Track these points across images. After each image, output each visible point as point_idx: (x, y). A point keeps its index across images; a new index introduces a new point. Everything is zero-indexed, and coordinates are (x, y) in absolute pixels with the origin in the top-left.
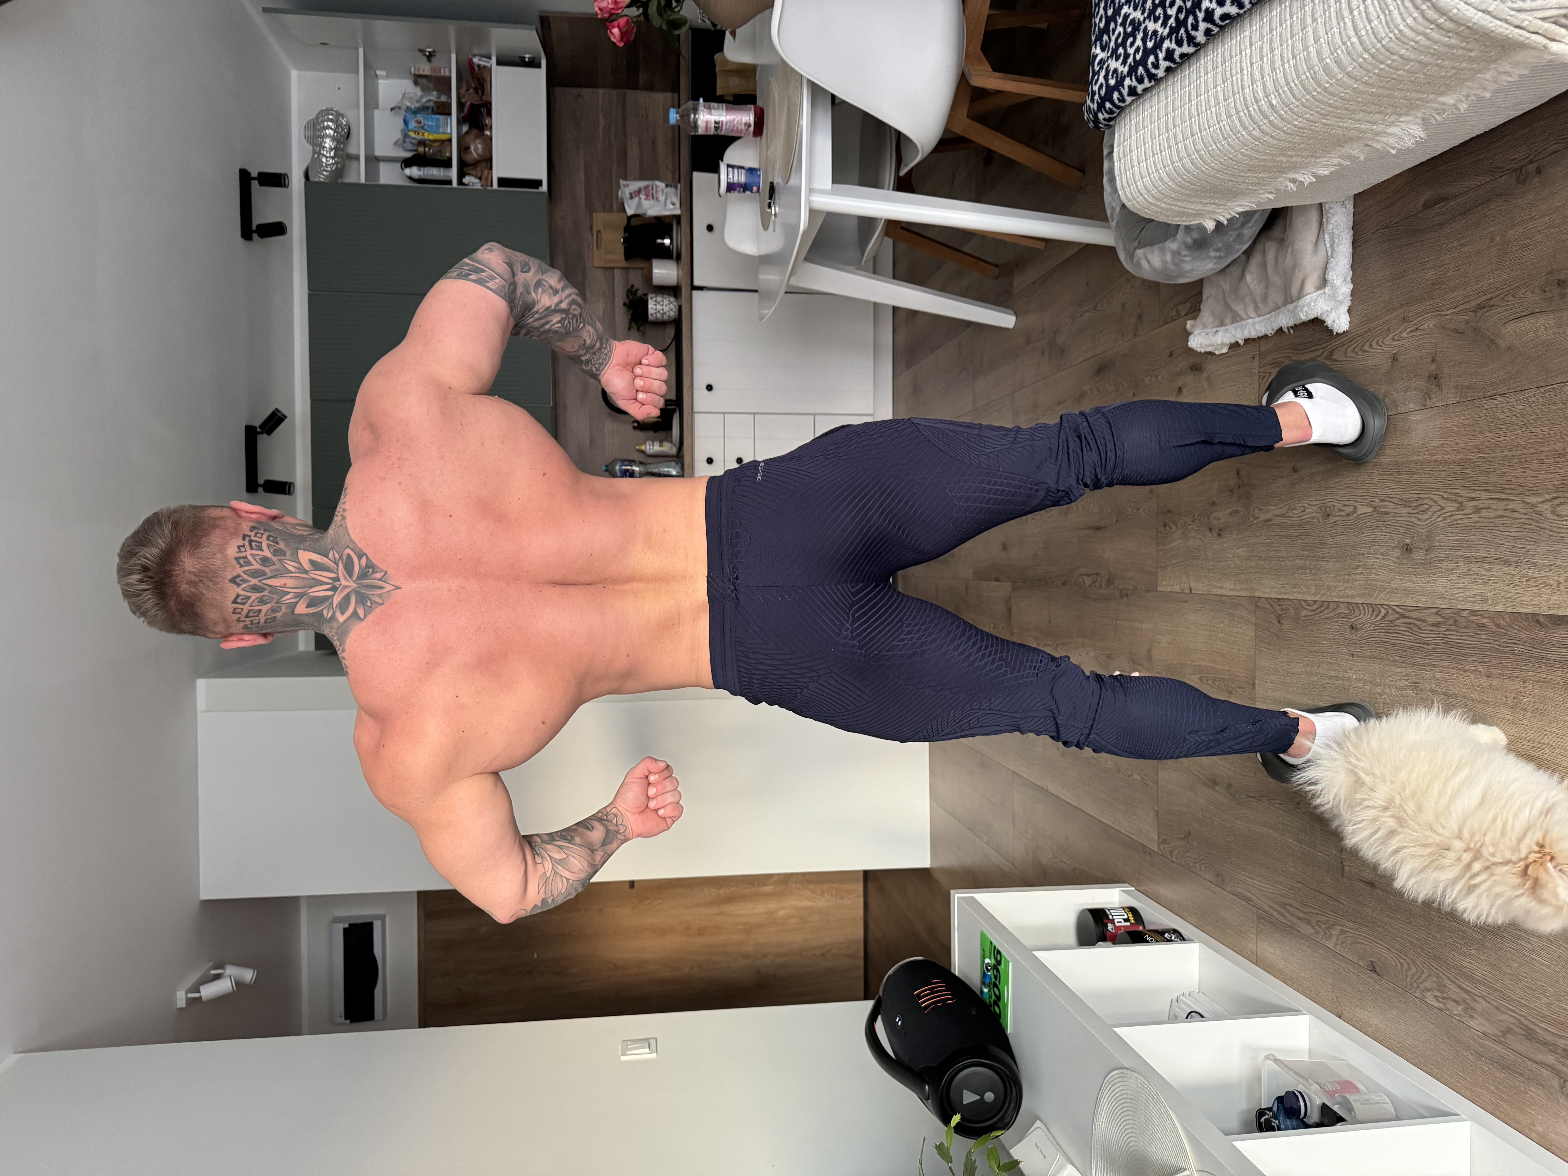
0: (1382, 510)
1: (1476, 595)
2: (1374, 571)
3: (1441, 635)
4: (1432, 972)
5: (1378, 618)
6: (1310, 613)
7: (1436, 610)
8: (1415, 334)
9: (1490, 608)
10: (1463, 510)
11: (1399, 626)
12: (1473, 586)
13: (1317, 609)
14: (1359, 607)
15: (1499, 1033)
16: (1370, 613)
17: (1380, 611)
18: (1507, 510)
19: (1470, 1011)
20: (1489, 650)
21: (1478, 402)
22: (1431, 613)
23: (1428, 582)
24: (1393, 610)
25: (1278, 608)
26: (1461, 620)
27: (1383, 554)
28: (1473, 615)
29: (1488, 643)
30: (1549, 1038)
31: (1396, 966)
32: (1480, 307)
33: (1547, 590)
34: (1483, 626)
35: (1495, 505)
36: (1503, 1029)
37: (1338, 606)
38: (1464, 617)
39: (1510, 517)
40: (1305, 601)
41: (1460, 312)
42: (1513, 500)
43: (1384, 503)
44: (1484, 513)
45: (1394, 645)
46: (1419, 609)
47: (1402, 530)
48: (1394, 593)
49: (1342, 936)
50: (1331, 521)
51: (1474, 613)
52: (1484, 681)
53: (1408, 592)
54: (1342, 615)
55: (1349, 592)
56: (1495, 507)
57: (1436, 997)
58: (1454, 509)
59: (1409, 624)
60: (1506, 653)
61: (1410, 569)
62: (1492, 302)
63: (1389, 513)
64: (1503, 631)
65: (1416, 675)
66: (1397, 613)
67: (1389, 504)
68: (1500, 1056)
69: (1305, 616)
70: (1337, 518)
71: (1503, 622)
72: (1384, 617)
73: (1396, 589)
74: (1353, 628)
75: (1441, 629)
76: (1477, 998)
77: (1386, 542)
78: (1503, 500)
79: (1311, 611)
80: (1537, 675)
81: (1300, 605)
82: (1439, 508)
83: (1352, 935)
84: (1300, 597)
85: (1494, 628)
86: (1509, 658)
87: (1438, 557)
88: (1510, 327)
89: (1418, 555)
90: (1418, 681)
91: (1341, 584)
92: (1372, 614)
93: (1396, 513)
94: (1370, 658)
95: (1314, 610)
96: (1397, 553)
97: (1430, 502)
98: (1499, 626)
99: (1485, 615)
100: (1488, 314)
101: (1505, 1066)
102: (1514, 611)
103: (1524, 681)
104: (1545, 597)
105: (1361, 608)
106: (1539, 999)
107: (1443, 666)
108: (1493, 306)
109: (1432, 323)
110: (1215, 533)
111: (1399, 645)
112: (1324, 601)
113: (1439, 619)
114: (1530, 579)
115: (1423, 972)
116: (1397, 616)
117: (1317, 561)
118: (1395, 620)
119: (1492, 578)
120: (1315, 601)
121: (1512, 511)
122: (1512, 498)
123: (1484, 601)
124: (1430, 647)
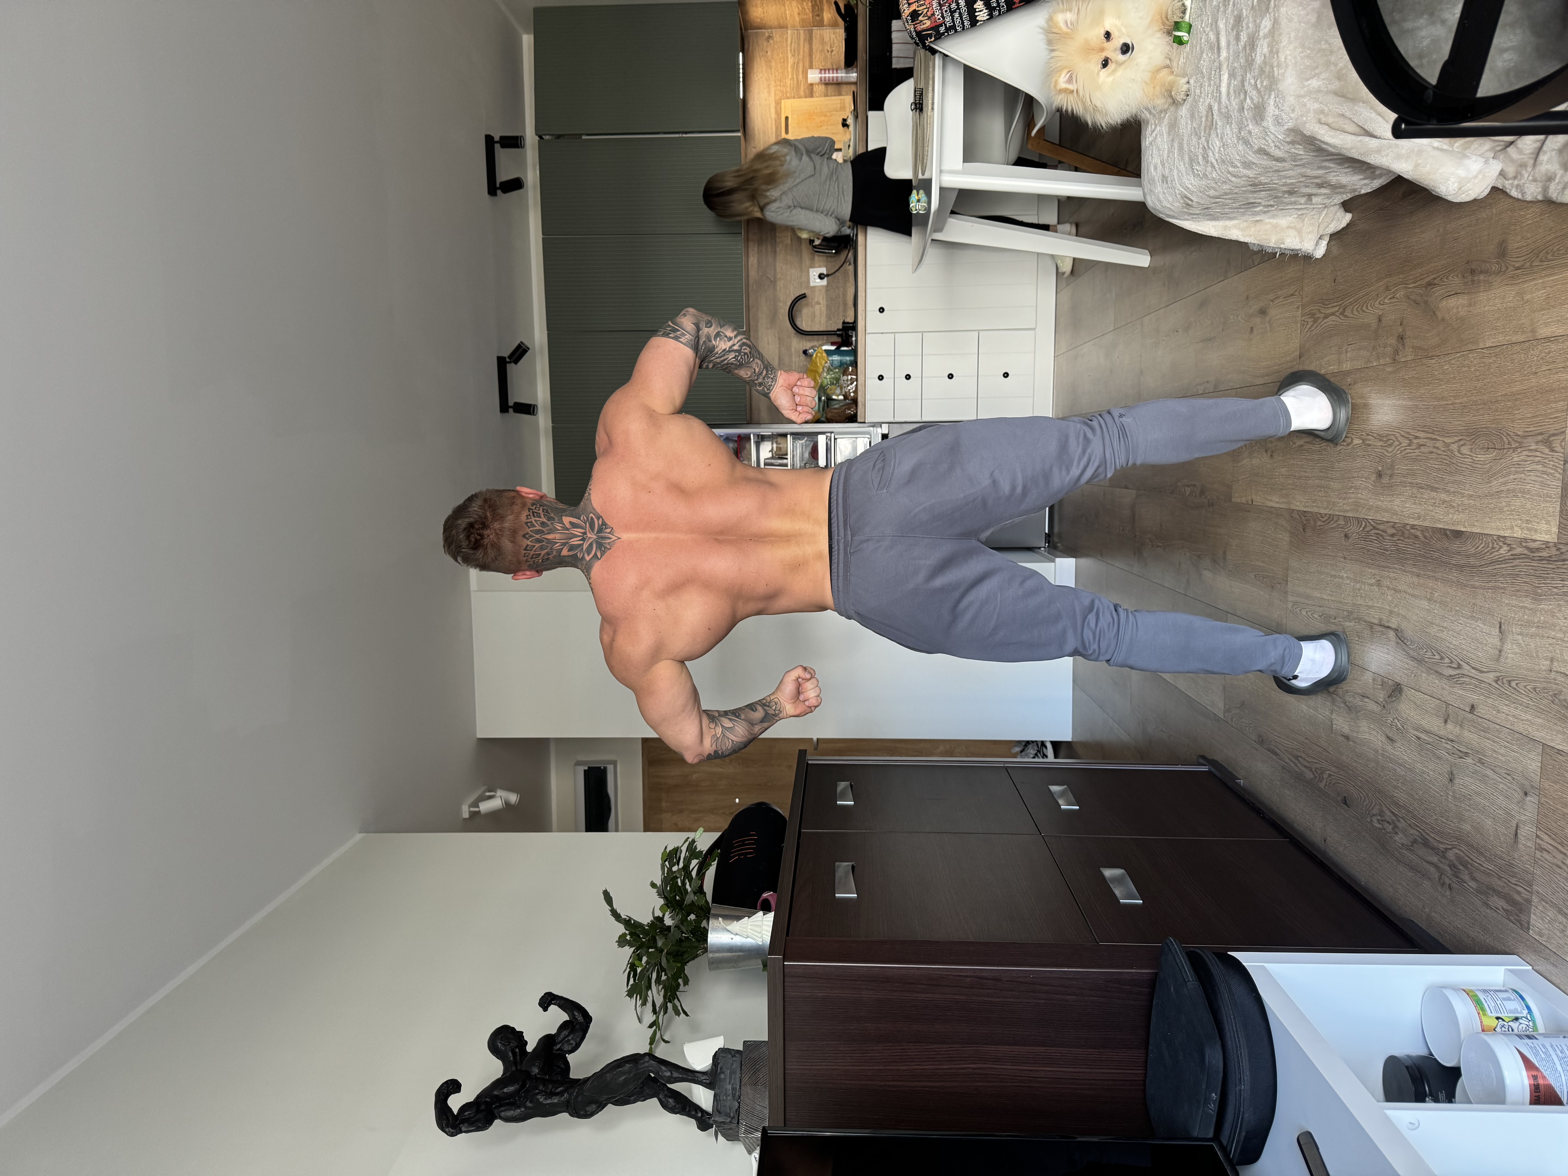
0: (1368, 442)
1: (1414, 513)
2: (1360, 491)
3: (1394, 544)
4: (1377, 802)
5: (1361, 529)
6: (1323, 524)
7: (1392, 524)
8: (1392, 300)
9: (1421, 523)
10: (1411, 446)
11: (1372, 536)
12: (1413, 506)
13: (1327, 520)
14: (1350, 520)
15: (1410, 844)
17: (1362, 524)
18: (1434, 447)
19: (1396, 830)
20: (1420, 556)
21: (1424, 361)
22: (1390, 526)
23: (1390, 501)
24: (1370, 523)
25: (1304, 518)
26: (1407, 532)
27: (1366, 478)
28: (1412, 529)
29: (1419, 551)
30: (1436, 844)
31: (1358, 798)
32: (1430, 284)
33: (1452, 511)
34: (1416, 537)
35: (1430, 443)
36: (1411, 840)
37: (1338, 519)
38: (1408, 530)
39: (1436, 453)
40: (1320, 514)
41: (1418, 287)
42: (1438, 440)
43: (1368, 437)
44: (1423, 449)
45: (1368, 550)
46: (1383, 522)
47: (1377, 459)
48: (1371, 509)
49: (1330, 779)
51: (1413, 527)
52: (1415, 580)
53: (1378, 509)
54: (1340, 526)
55: (1346, 507)
56: (1428, 444)
57: (1378, 820)
58: (1406, 445)
59: (1378, 534)
60: (1428, 558)
61: (1380, 491)
62: (1436, 281)
63: (1371, 445)
64: (1428, 541)
65: (1379, 575)
66: (1372, 525)
67: (1371, 438)
68: (1410, 860)
69: (1319, 526)
71: (1428, 534)
72: (1364, 528)
73: (1371, 506)
74: (1346, 536)
75: (1395, 539)
76: (1400, 819)
77: (1368, 468)
79: (1323, 522)
80: (1444, 575)
81: (1316, 517)
82: (1398, 443)
83: (1335, 777)
84: (1316, 510)
85: (1423, 539)
86: (1429, 562)
87: (1396, 482)
88: (1444, 303)
89: (1385, 480)
90: (1380, 579)
91: (1341, 501)
92: (1357, 526)
93: (1374, 445)
94: (1355, 560)
95: (1325, 522)
96: (1373, 477)
97: (1394, 439)
98: (1425, 537)
99: (1419, 529)
100: (1432, 290)
101: (1412, 868)
102: (1434, 526)
103: (1437, 579)
104: (1451, 516)
105: (1352, 521)
106: (1432, 816)
107: (1394, 568)
108: (1435, 284)
109: (1402, 293)
110: (1269, 454)
111: (1371, 551)
112: (1330, 515)
113: (1394, 531)
114: (1444, 502)
115: (1372, 802)
116: (1371, 527)
117: (1329, 481)
118: (1370, 531)
119: (1424, 500)
120: (1326, 514)
121: (1437, 448)
122: (1438, 437)
123: (1419, 518)
124: (1388, 553)
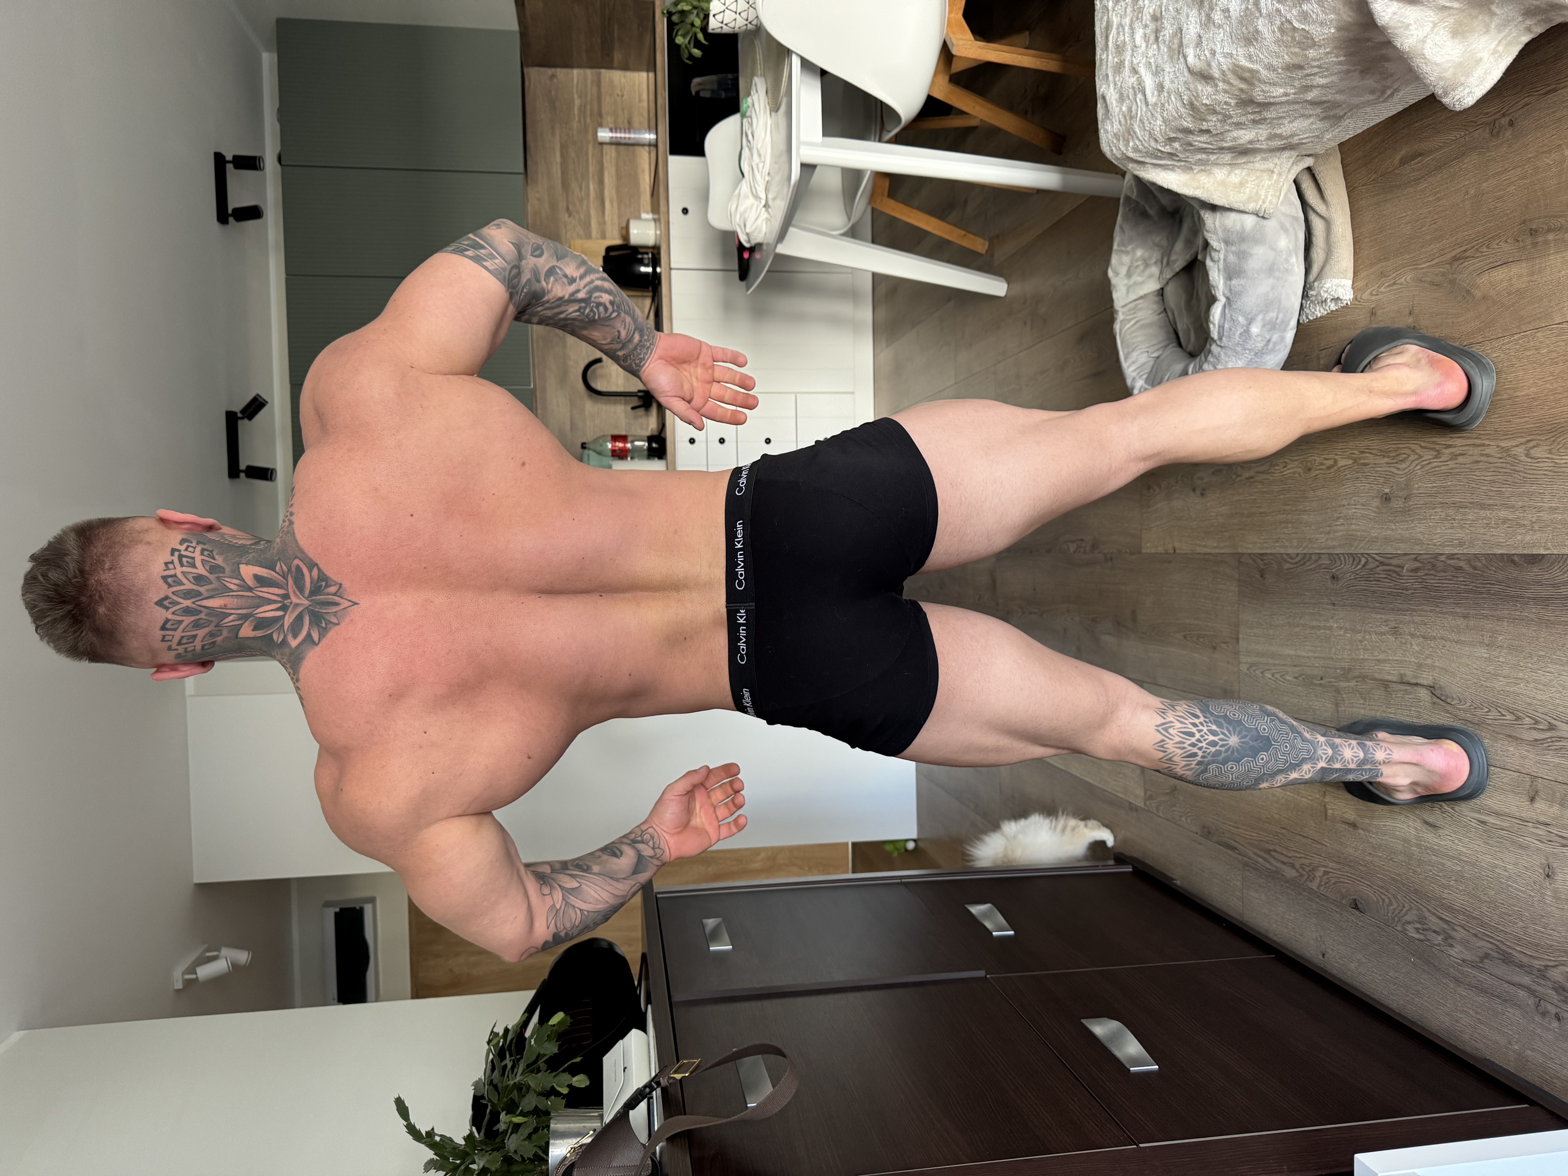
0: (1362, 461)
1: (1453, 539)
2: (1354, 521)
3: (1419, 580)
4: (1412, 905)
5: (1359, 567)
6: (1292, 566)
7: (1414, 556)
8: (1392, 288)
9: (1465, 551)
10: (1440, 458)
11: (1379, 574)
12: (1450, 531)
13: (1299, 561)
14: (1340, 558)
15: (1478, 960)
16: (1351, 562)
17: (1360, 561)
18: (1482, 455)
19: (1450, 941)
20: (1466, 591)
22: (1409, 560)
23: (1408, 528)
24: (1373, 558)
25: (1260, 562)
26: (1439, 564)
27: (1363, 505)
28: (1450, 559)
29: (1466, 585)
30: (1525, 960)
31: (1378, 901)
32: (1456, 259)
33: (1521, 531)
34: (1459, 569)
35: (1472, 451)
36: (1481, 955)
37: (1320, 558)
38: (1442, 561)
39: (1485, 462)
40: (1287, 554)
41: (1437, 265)
42: (1488, 445)
43: (1364, 455)
44: (1461, 459)
45: (1374, 592)
46: (1397, 556)
47: (1381, 480)
48: (1375, 542)
49: (1326, 877)
50: (1313, 475)
51: (1451, 556)
52: (1461, 622)
53: (1387, 540)
54: (1323, 566)
55: (1330, 543)
56: (1471, 452)
57: (1417, 929)
58: (1430, 457)
59: (1389, 571)
60: (1481, 593)
61: (1390, 518)
62: (1468, 254)
63: (1368, 464)
64: (1480, 572)
65: (1395, 620)
66: (1377, 560)
67: (1368, 455)
68: (1479, 981)
69: (1287, 569)
70: (1318, 472)
71: (1479, 564)
72: (1364, 566)
73: (1375, 537)
74: (1333, 577)
75: (1419, 574)
76: (1456, 927)
77: (1366, 493)
78: (1479, 446)
79: (1293, 564)
80: (1512, 613)
81: (1281, 559)
82: (1417, 457)
83: (1335, 875)
84: (1282, 551)
85: (1471, 570)
86: (1485, 598)
87: (1416, 504)
88: (1485, 277)
89: (1397, 504)
90: (1397, 626)
91: (1323, 536)
92: (1352, 564)
93: (1375, 464)
94: (1351, 606)
95: (1296, 563)
96: (1376, 502)
97: (1408, 452)
98: (1475, 568)
99: (1463, 558)
100: (1463, 265)
101: (1482, 990)
102: (1490, 552)
103: (1500, 619)
104: (1519, 537)
105: (1342, 558)
106: (1516, 923)
107: (1421, 610)
108: (1467, 258)
109: (1409, 277)
110: (1198, 493)
111: (1379, 592)
112: (1305, 554)
113: (1417, 565)
114: (1505, 521)
115: (1404, 906)
116: (1377, 563)
117: (1299, 515)
118: (1375, 568)
119: (1469, 522)
120: (1298, 554)
121: (1488, 455)
122: (1487, 442)
123: (1461, 544)
124: (1410, 592)
